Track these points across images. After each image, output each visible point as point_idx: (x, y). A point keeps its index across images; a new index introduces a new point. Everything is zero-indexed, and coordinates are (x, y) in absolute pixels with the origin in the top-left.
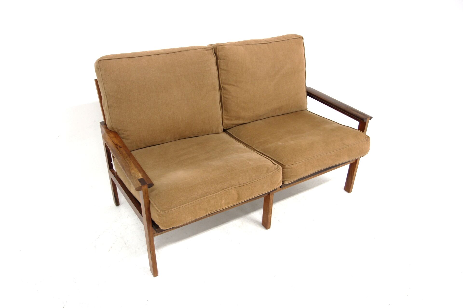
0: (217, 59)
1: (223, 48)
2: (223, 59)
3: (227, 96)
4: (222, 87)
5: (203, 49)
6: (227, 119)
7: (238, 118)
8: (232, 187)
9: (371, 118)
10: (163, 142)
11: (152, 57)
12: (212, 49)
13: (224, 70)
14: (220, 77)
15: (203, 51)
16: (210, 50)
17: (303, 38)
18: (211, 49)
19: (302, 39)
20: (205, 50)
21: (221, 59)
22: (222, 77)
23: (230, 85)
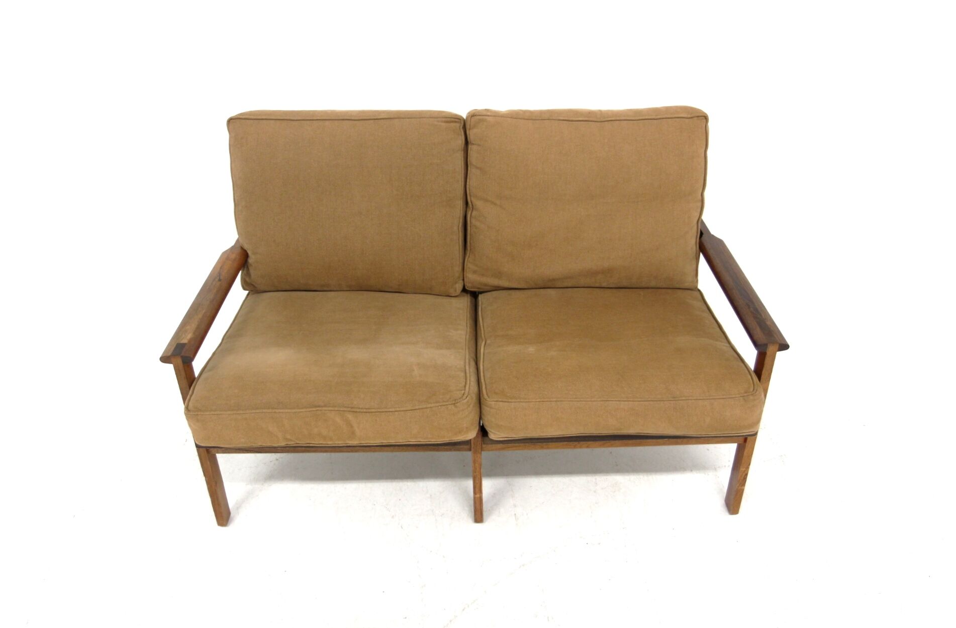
0: (467, 142)
1: (483, 120)
2: (479, 145)
3: (478, 224)
4: (472, 203)
5: (439, 119)
6: (475, 272)
7: (499, 274)
8: (336, 409)
9: (784, 346)
10: (325, 289)
11: (327, 123)
12: (459, 120)
13: (477, 168)
14: (468, 180)
15: (436, 123)
16: (456, 122)
17: (706, 118)
18: (457, 120)
19: (705, 120)
20: (442, 122)
21: (473, 144)
22: (472, 182)
23: (486, 200)
